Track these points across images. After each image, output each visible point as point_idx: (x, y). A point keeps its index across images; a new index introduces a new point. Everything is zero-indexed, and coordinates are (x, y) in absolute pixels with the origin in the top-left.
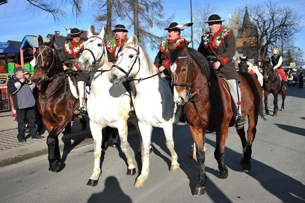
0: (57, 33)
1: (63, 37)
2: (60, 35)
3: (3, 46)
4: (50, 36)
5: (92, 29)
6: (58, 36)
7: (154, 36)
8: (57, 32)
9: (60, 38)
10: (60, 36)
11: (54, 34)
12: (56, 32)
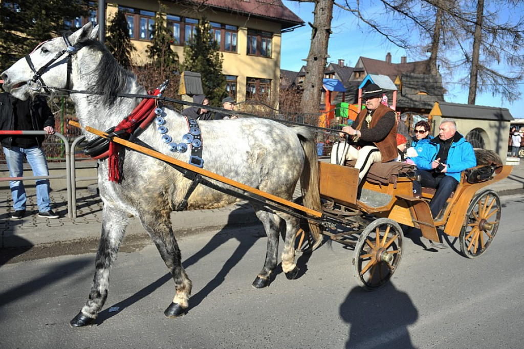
0: (340, 62)
1: (347, 67)
2: (345, 65)
3: (332, 83)
4: (332, 66)
5: (388, 57)
6: (342, 66)
7: (500, 76)
8: (342, 61)
9: (344, 68)
10: (344, 67)
11: (337, 63)
12: (340, 60)
